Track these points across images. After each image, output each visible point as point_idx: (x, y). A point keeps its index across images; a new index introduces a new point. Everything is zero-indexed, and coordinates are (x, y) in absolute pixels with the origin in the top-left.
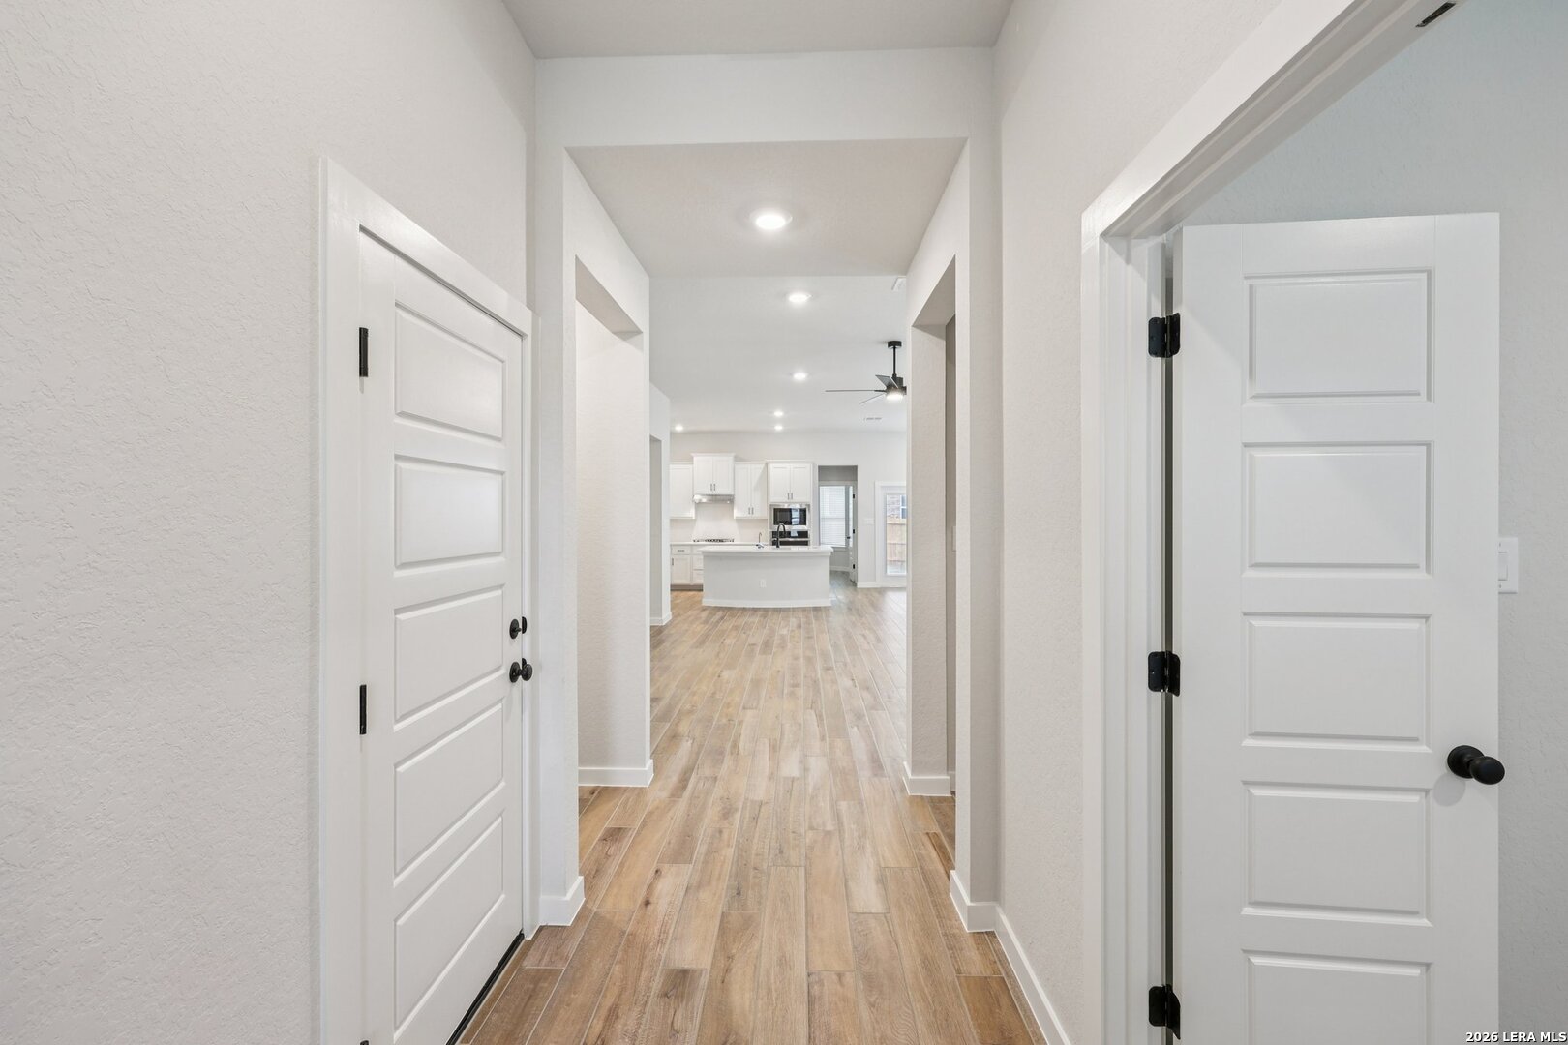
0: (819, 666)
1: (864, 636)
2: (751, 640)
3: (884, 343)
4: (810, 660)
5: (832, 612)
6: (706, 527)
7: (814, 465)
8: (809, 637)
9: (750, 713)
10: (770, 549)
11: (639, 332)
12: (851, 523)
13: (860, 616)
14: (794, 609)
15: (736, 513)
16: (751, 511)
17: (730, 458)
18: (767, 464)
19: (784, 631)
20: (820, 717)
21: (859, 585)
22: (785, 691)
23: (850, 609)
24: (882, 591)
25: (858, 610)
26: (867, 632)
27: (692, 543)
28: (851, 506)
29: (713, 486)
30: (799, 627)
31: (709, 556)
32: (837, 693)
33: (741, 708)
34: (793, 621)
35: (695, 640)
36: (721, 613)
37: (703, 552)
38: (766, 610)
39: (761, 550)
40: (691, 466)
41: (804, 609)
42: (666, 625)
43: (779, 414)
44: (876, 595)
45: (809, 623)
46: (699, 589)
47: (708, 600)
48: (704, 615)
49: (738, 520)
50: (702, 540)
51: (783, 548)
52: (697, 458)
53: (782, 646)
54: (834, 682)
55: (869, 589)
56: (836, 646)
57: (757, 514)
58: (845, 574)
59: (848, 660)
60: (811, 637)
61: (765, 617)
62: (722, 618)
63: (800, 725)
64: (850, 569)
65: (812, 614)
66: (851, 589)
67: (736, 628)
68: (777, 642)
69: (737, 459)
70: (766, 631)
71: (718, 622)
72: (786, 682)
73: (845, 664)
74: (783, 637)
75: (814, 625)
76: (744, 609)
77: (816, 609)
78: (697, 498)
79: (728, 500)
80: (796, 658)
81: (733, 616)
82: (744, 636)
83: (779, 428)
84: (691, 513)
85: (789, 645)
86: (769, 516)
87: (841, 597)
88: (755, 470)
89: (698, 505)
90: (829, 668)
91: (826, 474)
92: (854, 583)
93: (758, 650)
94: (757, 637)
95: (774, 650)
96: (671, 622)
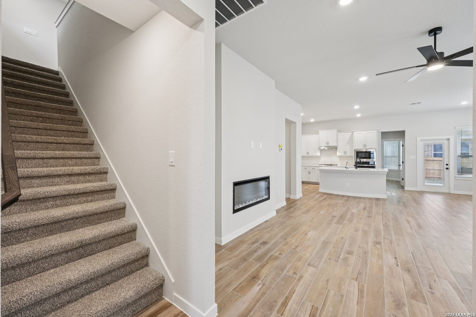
0: (371, 238)
1: (408, 221)
2: (334, 214)
3: (424, 33)
4: (365, 233)
5: (387, 202)
6: (325, 159)
7: (378, 131)
8: (369, 217)
9: (311, 270)
10: (354, 169)
11: (202, 20)
12: (401, 158)
13: (406, 207)
14: (364, 198)
15: (338, 154)
16: (345, 153)
17: (335, 131)
18: (353, 133)
19: (355, 211)
20: (361, 291)
21: (406, 188)
22: (341, 257)
23: (399, 202)
24: (421, 193)
25: (404, 203)
26: (410, 219)
27: (318, 165)
28: (401, 151)
29: (327, 143)
30: (365, 209)
31: (322, 171)
32: (381, 269)
33: (307, 264)
34: (362, 205)
35: (306, 209)
36: (326, 196)
37: (320, 170)
38: (349, 197)
39: (347, 169)
40: (318, 136)
41: (370, 199)
42: (298, 199)
43: (356, 107)
44: (417, 195)
45: (371, 207)
46: (318, 184)
47: (322, 189)
48: (318, 196)
49: (340, 157)
50: (323, 165)
51: (359, 169)
52: (320, 132)
53: (350, 221)
54: (380, 257)
55: (412, 191)
56: (386, 226)
57: (348, 154)
58: (398, 182)
59: (394, 239)
60: (371, 217)
61: (347, 200)
62: (325, 199)
63: (342, 296)
64: (401, 180)
65: (374, 202)
66: (401, 190)
67: (329, 205)
68: (348, 216)
69: (339, 131)
70: (344, 209)
71: (322, 201)
72: (344, 249)
73: (391, 243)
74: (353, 214)
75: (374, 209)
76: (338, 195)
77: (377, 199)
78: (322, 148)
79: (335, 148)
80: (357, 230)
81: (330, 198)
82: (331, 210)
83: (359, 115)
84: (318, 154)
85: (355, 220)
86: (353, 154)
87: (394, 194)
88: (347, 135)
89: (321, 151)
90: (379, 243)
91: (385, 135)
92: (403, 187)
93: (335, 220)
94: (337, 213)
95: (345, 222)
96: (301, 198)
